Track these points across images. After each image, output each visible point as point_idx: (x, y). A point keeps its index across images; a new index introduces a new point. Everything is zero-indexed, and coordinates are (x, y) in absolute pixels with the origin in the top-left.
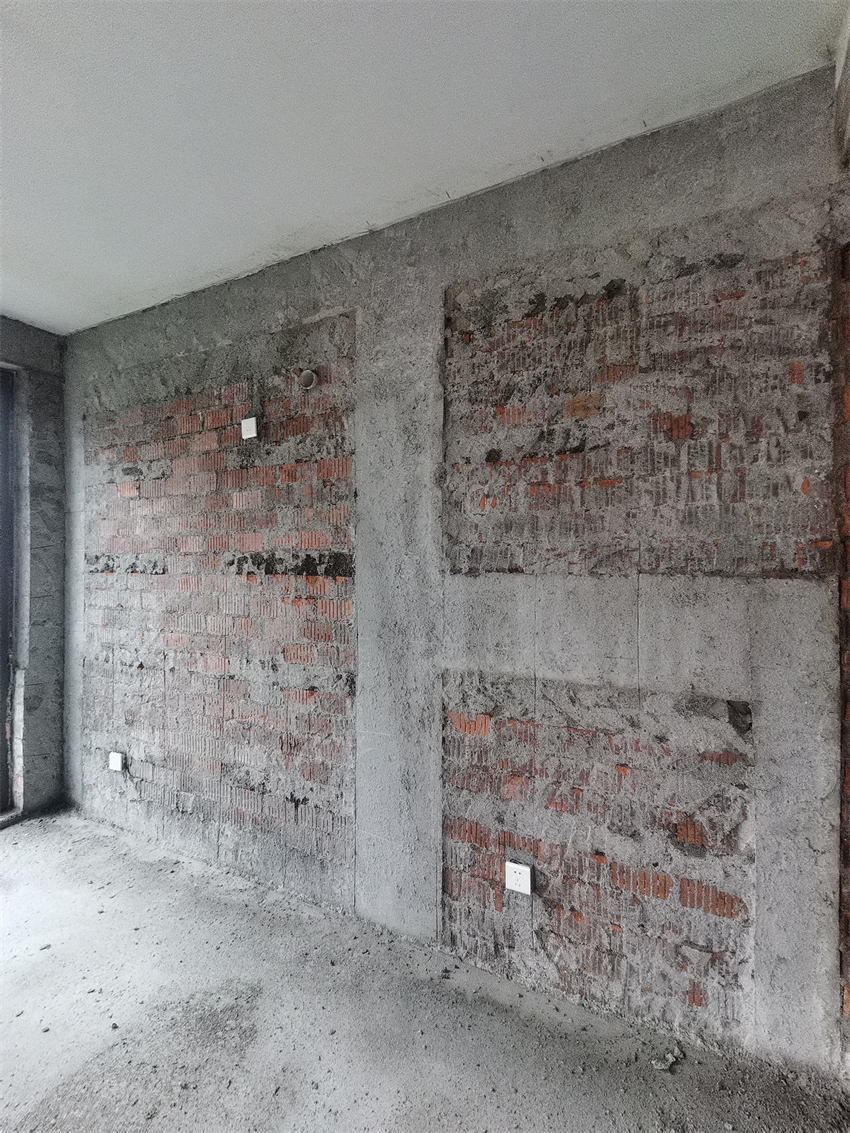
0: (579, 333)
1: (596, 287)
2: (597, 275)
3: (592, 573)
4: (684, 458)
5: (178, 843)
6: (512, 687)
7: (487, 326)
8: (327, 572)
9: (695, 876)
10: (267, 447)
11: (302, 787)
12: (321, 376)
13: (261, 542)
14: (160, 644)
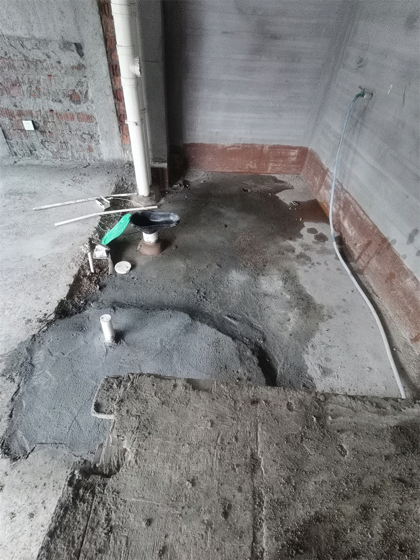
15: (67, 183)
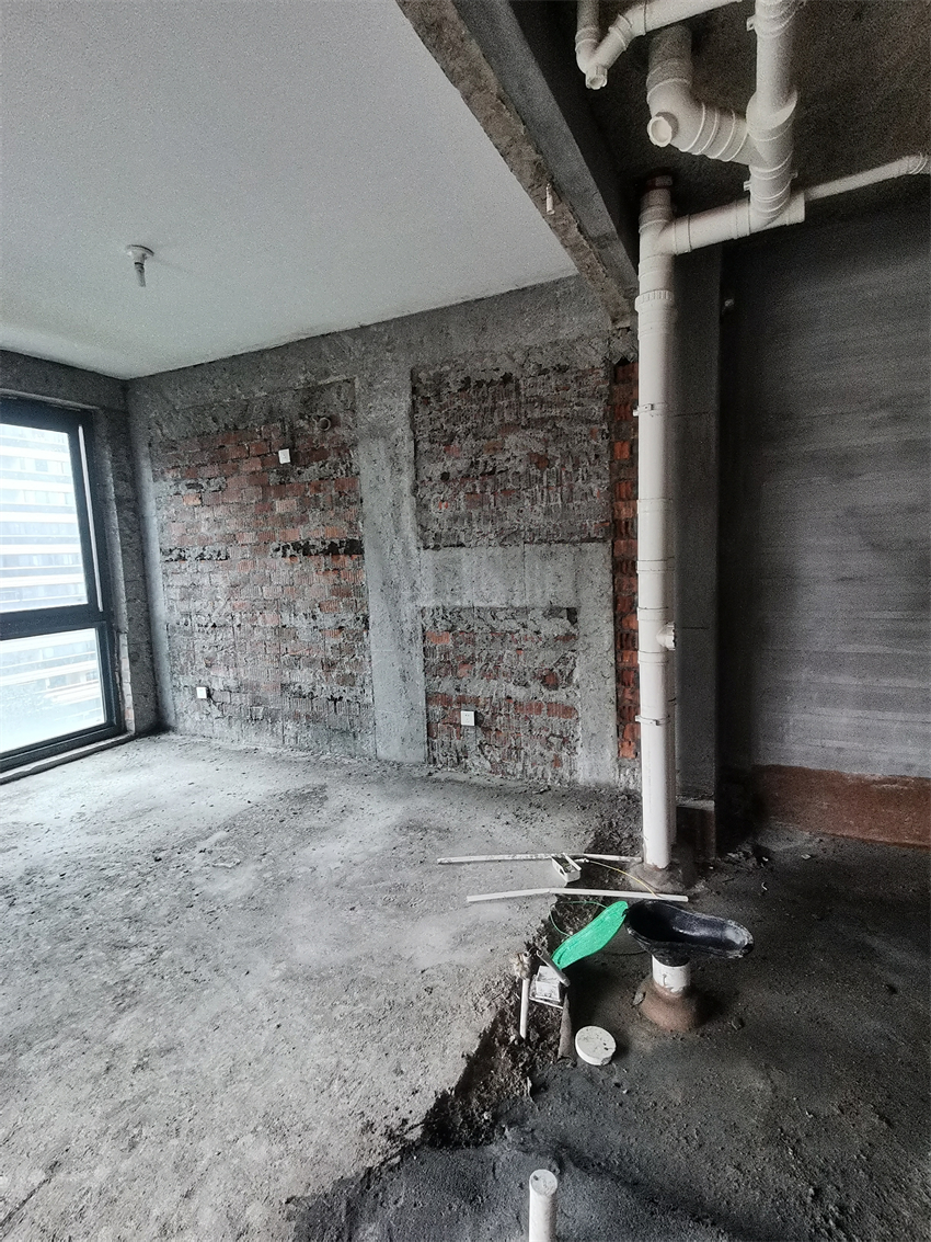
0: (489, 404)
1: (498, 376)
2: (497, 370)
3: (501, 545)
4: (545, 478)
5: (255, 739)
6: (461, 614)
7: (438, 395)
8: (345, 553)
9: (554, 700)
10: (298, 469)
11: (337, 690)
12: (333, 422)
13: (299, 534)
14: (228, 609)
15: (504, 819)
